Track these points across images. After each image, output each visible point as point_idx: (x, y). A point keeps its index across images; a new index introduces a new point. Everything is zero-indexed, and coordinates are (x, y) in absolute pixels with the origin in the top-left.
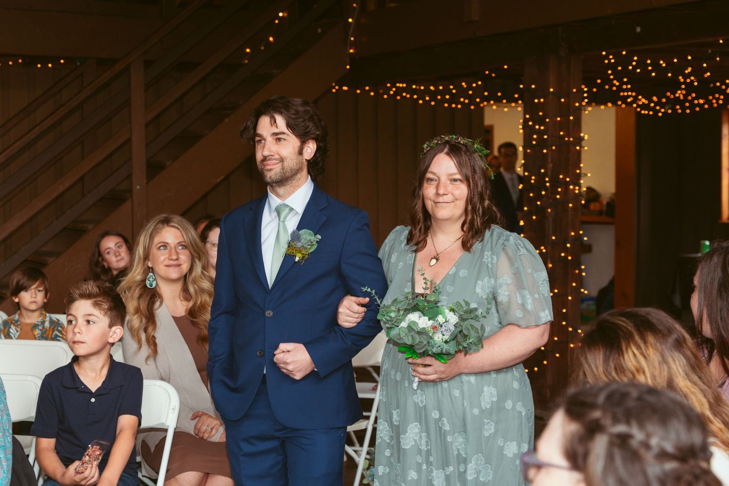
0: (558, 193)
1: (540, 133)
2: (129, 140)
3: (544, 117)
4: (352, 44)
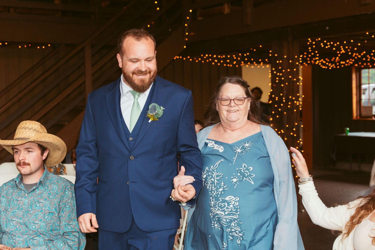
0: (289, 105)
2: (84, 82)
3: (282, 69)
4: (187, 36)
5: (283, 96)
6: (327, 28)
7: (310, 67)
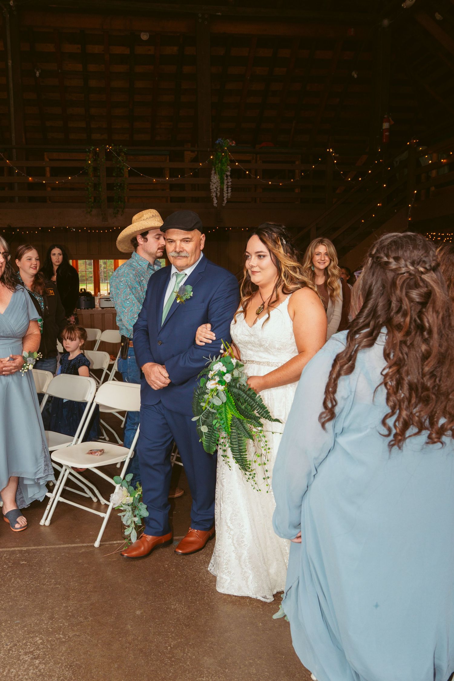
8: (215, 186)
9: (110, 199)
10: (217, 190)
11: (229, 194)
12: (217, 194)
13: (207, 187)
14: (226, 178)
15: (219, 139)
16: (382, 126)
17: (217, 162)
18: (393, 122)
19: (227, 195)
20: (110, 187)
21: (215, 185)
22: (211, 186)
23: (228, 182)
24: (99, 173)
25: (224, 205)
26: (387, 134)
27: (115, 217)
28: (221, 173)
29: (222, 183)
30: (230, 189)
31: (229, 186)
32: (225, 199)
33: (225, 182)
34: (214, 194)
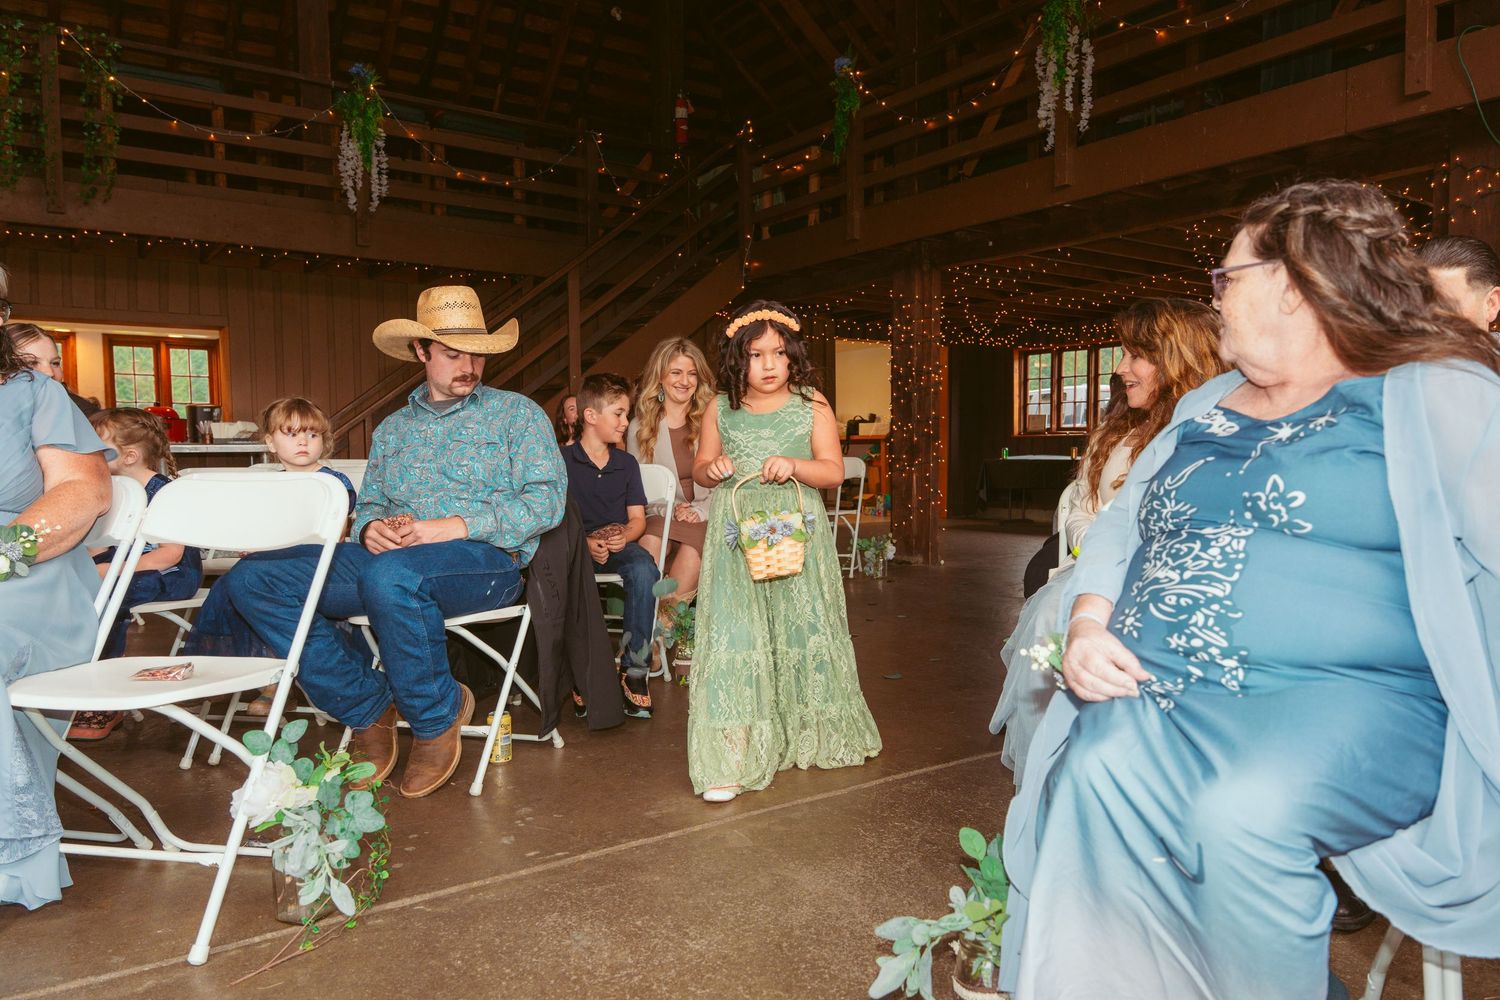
1: (907, 333)
2: (566, 338)
3: (910, 320)
4: (747, 270)
5: (912, 365)
6: (991, 244)
7: (947, 348)
8: (350, 165)
9: (72, 160)
10: (355, 174)
11: (384, 189)
12: (355, 183)
13: (329, 164)
14: (375, 151)
15: (357, 65)
16: (674, 113)
17: (355, 112)
18: (692, 110)
19: (380, 187)
20: (71, 127)
21: (351, 163)
22: (340, 165)
23: (380, 162)
24: (38, 91)
25: (372, 210)
26: (684, 127)
27: (86, 204)
28: (365, 136)
29: (367, 160)
30: (385, 176)
31: (384, 172)
32: (374, 196)
33: (375, 160)
34: (350, 183)
